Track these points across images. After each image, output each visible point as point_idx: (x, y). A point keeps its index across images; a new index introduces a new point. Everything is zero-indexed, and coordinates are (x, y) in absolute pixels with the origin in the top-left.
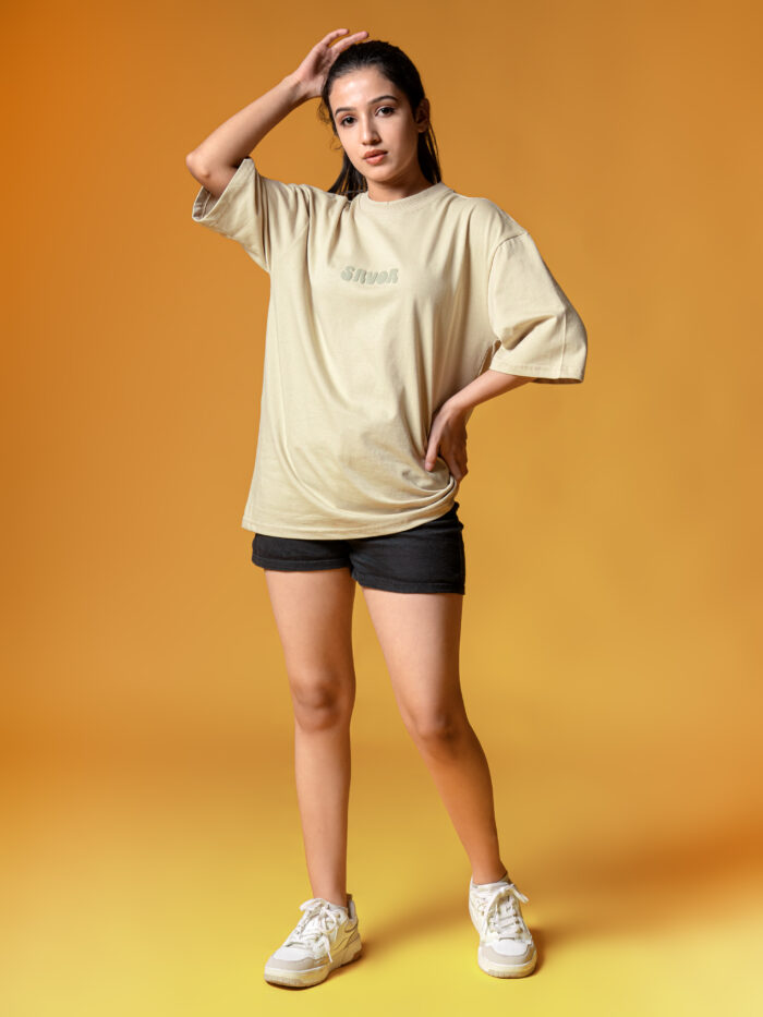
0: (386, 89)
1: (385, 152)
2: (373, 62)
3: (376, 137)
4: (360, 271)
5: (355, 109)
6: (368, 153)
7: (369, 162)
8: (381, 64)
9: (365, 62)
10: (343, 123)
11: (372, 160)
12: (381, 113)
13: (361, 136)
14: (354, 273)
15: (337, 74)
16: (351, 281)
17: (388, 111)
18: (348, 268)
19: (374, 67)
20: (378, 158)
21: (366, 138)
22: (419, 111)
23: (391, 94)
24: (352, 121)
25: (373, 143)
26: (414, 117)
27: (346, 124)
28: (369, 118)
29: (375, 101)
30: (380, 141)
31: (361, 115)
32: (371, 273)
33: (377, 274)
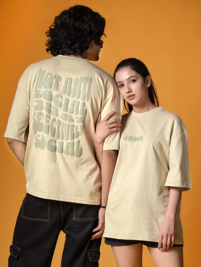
0: (134, 73)
1: (134, 95)
2: (128, 65)
3: (130, 90)
4: (130, 136)
5: (123, 81)
6: (128, 96)
7: (129, 99)
8: (131, 66)
9: (125, 66)
10: (120, 87)
11: (130, 98)
12: (132, 82)
13: (125, 90)
14: (128, 138)
15: (117, 70)
16: (127, 141)
17: (134, 81)
18: (126, 136)
19: (128, 67)
20: (132, 97)
21: (127, 91)
22: (146, 80)
23: (135, 75)
24: (123, 85)
25: (129, 92)
26: (145, 82)
27: (121, 87)
28: (128, 84)
29: (129, 78)
30: (132, 91)
31: (126, 83)
32: (134, 137)
33: (136, 137)
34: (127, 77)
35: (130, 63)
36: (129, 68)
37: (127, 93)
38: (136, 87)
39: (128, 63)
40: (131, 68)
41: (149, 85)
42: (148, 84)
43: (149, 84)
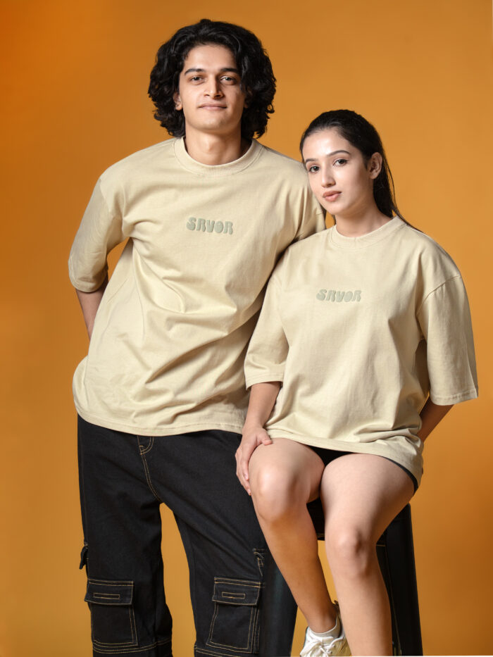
0: (344, 144)
1: (340, 192)
3: (331, 182)
4: (331, 292)
5: (317, 160)
6: (326, 193)
7: (327, 200)
8: (341, 128)
11: (330, 198)
12: (338, 163)
13: (321, 180)
14: (327, 294)
15: (309, 133)
16: (325, 301)
17: (343, 162)
18: (321, 291)
20: (334, 197)
21: (324, 181)
22: (371, 161)
23: (345, 150)
24: (317, 169)
25: (329, 185)
26: (366, 167)
27: (313, 171)
28: (328, 167)
29: (332, 154)
30: (335, 184)
31: (323, 165)
32: (339, 292)
33: (344, 293)
34: (329, 151)
35: (339, 121)
36: (336, 132)
37: (324, 187)
38: (345, 176)
39: (334, 121)
40: (339, 133)
41: (375, 174)
42: (374, 171)
43: (377, 171)
